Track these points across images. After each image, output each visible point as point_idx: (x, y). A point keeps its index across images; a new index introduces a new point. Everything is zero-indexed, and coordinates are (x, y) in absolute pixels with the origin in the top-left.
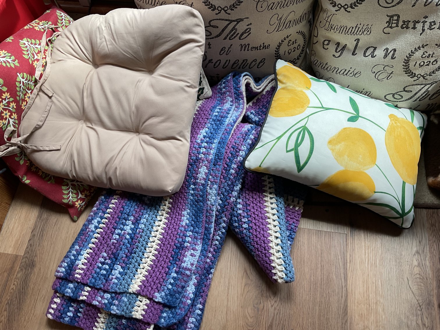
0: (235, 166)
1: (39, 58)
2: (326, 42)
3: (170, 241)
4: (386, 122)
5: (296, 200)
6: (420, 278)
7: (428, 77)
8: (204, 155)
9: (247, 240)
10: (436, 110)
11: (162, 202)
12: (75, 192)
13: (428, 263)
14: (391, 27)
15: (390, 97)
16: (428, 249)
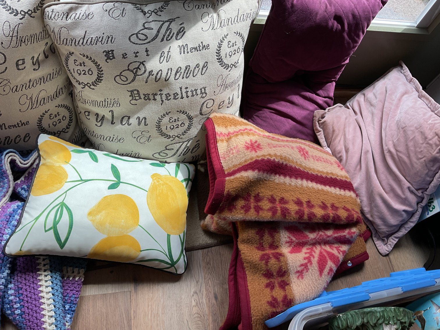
2: (87, 114)
4: (148, 183)
5: (76, 270)
6: (198, 317)
7: (182, 137)
9: (21, 326)
13: (204, 301)
14: (136, 100)
15: (157, 155)
16: (204, 287)
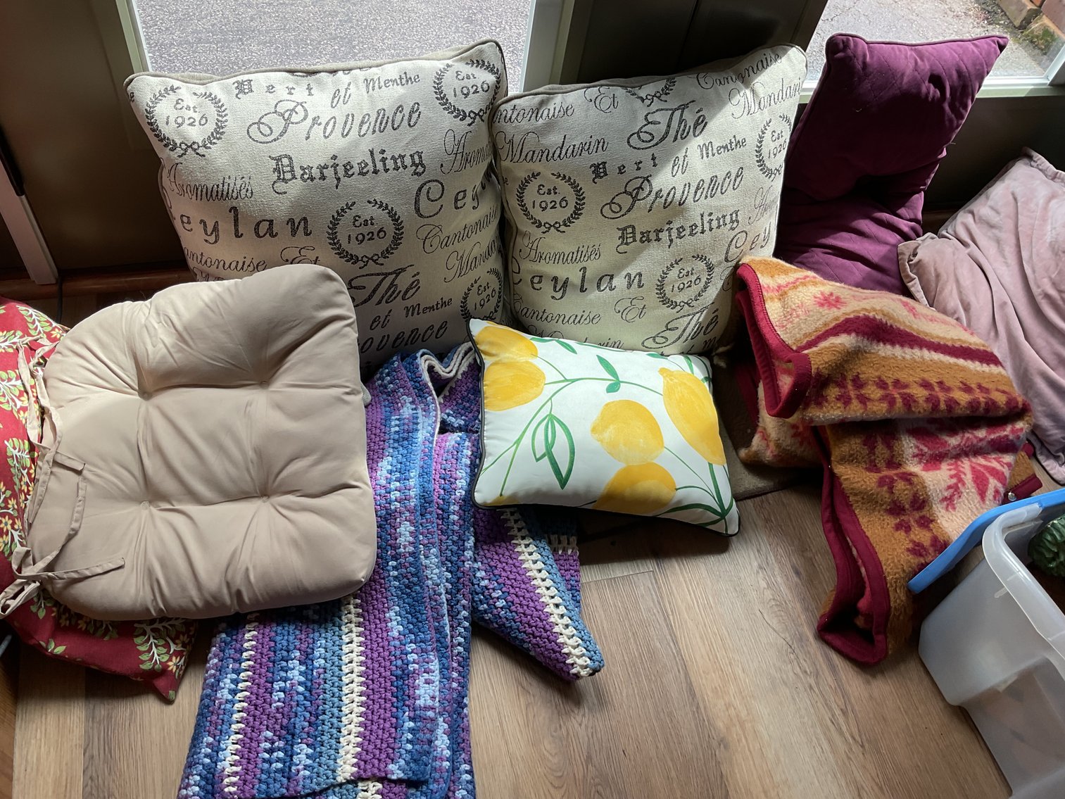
0: (457, 508)
1: (26, 404)
2: (536, 280)
3: (382, 670)
4: (658, 383)
5: (564, 538)
6: (777, 605)
7: (694, 303)
8: (400, 502)
9: (511, 627)
10: (717, 348)
11: (343, 608)
12: (162, 642)
13: (779, 579)
14: (627, 244)
15: (649, 343)
16: (773, 558)
